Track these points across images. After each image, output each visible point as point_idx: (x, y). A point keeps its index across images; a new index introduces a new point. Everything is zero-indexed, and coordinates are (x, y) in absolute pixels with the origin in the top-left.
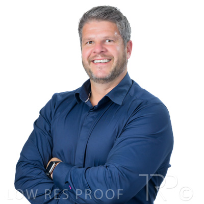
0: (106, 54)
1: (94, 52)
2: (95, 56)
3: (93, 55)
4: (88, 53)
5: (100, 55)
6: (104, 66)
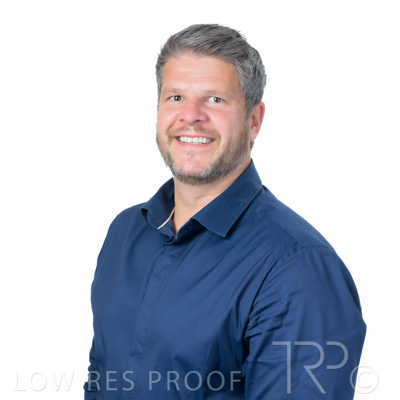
0: (205, 126)
1: (182, 120)
2: (183, 128)
3: (178, 125)
4: (168, 119)
5: (192, 128)
6: (199, 150)
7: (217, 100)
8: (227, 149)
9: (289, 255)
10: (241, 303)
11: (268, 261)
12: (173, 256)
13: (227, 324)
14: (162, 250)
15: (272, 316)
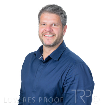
0: (52, 32)
1: (46, 31)
2: (46, 33)
3: (45, 32)
4: (42, 30)
5: (48, 33)
6: (50, 38)
7: (55, 25)
8: (58, 38)
9: (74, 65)
10: (62, 78)
11: (69, 66)
12: (43, 66)
13: (58, 83)
14: (40, 64)
15: (70, 81)
